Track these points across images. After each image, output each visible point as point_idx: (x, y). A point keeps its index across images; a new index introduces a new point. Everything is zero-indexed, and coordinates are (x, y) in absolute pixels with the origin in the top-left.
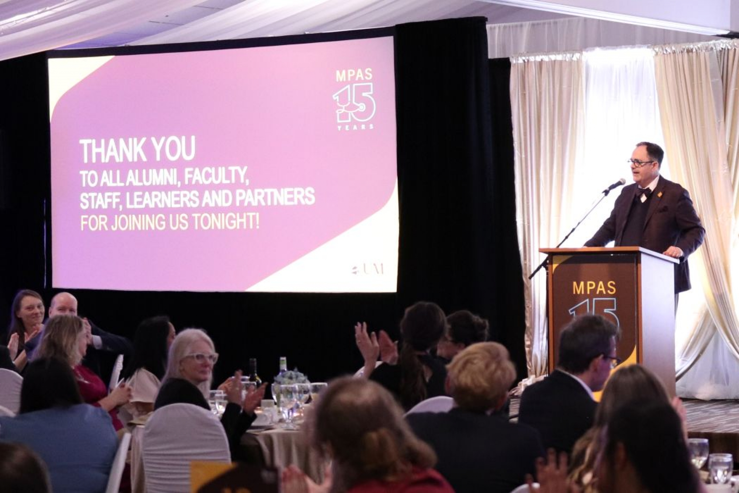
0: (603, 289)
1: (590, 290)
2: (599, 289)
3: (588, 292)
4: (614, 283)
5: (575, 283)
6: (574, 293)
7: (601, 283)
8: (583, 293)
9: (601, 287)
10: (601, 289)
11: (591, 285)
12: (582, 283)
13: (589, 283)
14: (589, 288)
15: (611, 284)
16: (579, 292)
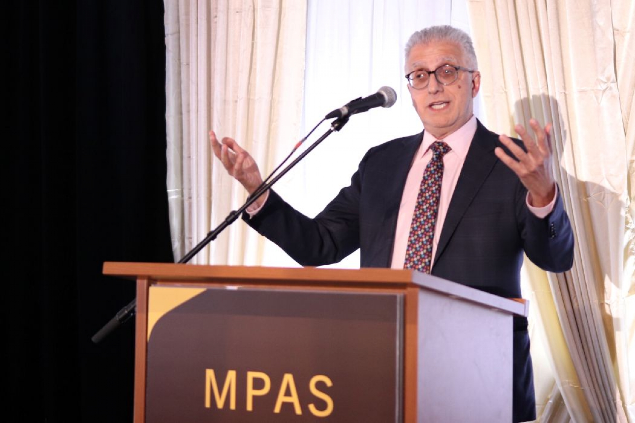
0: (294, 399)
1: (255, 398)
2: (281, 398)
3: (249, 407)
4: (329, 383)
5: (210, 374)
6: (208, 404)
7: (288, 378)
8: (233, 406)
9: (288, 393)
10: (288, 399)
11: (259, 384)
12: (232, 376)
13: (251, 375)
14: (251, 392)
15: (320, 386)
16: (220, 404)
